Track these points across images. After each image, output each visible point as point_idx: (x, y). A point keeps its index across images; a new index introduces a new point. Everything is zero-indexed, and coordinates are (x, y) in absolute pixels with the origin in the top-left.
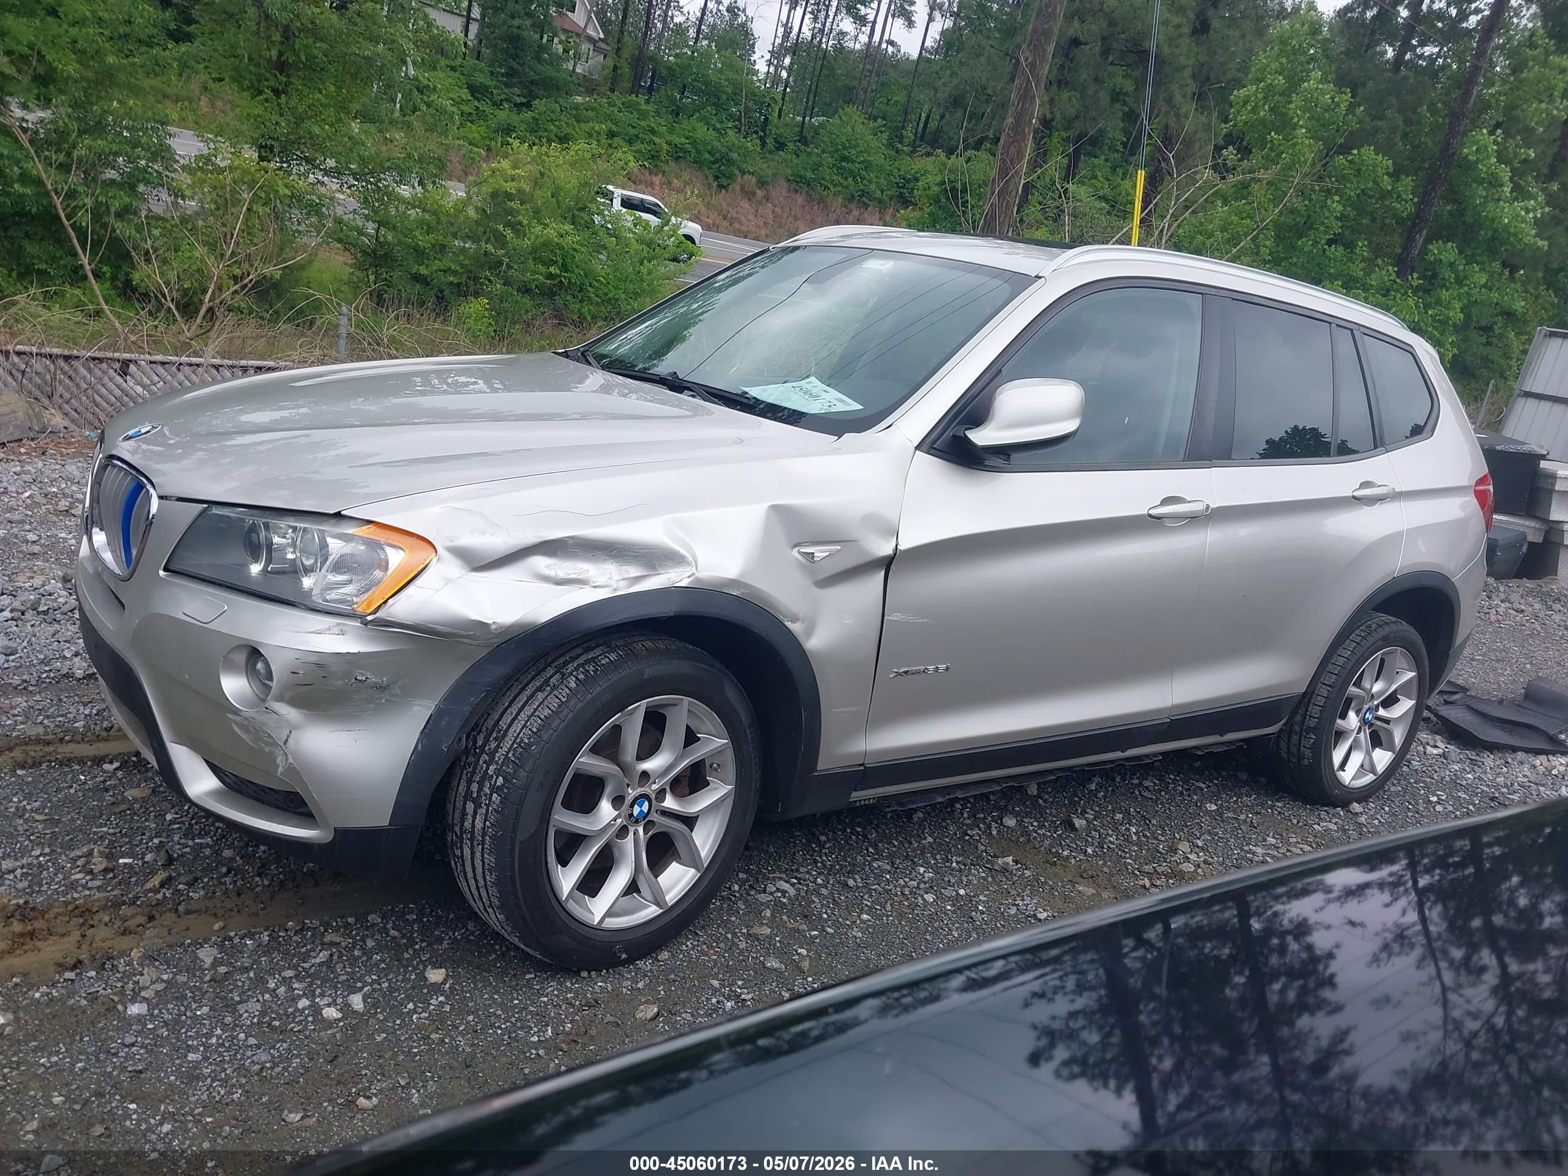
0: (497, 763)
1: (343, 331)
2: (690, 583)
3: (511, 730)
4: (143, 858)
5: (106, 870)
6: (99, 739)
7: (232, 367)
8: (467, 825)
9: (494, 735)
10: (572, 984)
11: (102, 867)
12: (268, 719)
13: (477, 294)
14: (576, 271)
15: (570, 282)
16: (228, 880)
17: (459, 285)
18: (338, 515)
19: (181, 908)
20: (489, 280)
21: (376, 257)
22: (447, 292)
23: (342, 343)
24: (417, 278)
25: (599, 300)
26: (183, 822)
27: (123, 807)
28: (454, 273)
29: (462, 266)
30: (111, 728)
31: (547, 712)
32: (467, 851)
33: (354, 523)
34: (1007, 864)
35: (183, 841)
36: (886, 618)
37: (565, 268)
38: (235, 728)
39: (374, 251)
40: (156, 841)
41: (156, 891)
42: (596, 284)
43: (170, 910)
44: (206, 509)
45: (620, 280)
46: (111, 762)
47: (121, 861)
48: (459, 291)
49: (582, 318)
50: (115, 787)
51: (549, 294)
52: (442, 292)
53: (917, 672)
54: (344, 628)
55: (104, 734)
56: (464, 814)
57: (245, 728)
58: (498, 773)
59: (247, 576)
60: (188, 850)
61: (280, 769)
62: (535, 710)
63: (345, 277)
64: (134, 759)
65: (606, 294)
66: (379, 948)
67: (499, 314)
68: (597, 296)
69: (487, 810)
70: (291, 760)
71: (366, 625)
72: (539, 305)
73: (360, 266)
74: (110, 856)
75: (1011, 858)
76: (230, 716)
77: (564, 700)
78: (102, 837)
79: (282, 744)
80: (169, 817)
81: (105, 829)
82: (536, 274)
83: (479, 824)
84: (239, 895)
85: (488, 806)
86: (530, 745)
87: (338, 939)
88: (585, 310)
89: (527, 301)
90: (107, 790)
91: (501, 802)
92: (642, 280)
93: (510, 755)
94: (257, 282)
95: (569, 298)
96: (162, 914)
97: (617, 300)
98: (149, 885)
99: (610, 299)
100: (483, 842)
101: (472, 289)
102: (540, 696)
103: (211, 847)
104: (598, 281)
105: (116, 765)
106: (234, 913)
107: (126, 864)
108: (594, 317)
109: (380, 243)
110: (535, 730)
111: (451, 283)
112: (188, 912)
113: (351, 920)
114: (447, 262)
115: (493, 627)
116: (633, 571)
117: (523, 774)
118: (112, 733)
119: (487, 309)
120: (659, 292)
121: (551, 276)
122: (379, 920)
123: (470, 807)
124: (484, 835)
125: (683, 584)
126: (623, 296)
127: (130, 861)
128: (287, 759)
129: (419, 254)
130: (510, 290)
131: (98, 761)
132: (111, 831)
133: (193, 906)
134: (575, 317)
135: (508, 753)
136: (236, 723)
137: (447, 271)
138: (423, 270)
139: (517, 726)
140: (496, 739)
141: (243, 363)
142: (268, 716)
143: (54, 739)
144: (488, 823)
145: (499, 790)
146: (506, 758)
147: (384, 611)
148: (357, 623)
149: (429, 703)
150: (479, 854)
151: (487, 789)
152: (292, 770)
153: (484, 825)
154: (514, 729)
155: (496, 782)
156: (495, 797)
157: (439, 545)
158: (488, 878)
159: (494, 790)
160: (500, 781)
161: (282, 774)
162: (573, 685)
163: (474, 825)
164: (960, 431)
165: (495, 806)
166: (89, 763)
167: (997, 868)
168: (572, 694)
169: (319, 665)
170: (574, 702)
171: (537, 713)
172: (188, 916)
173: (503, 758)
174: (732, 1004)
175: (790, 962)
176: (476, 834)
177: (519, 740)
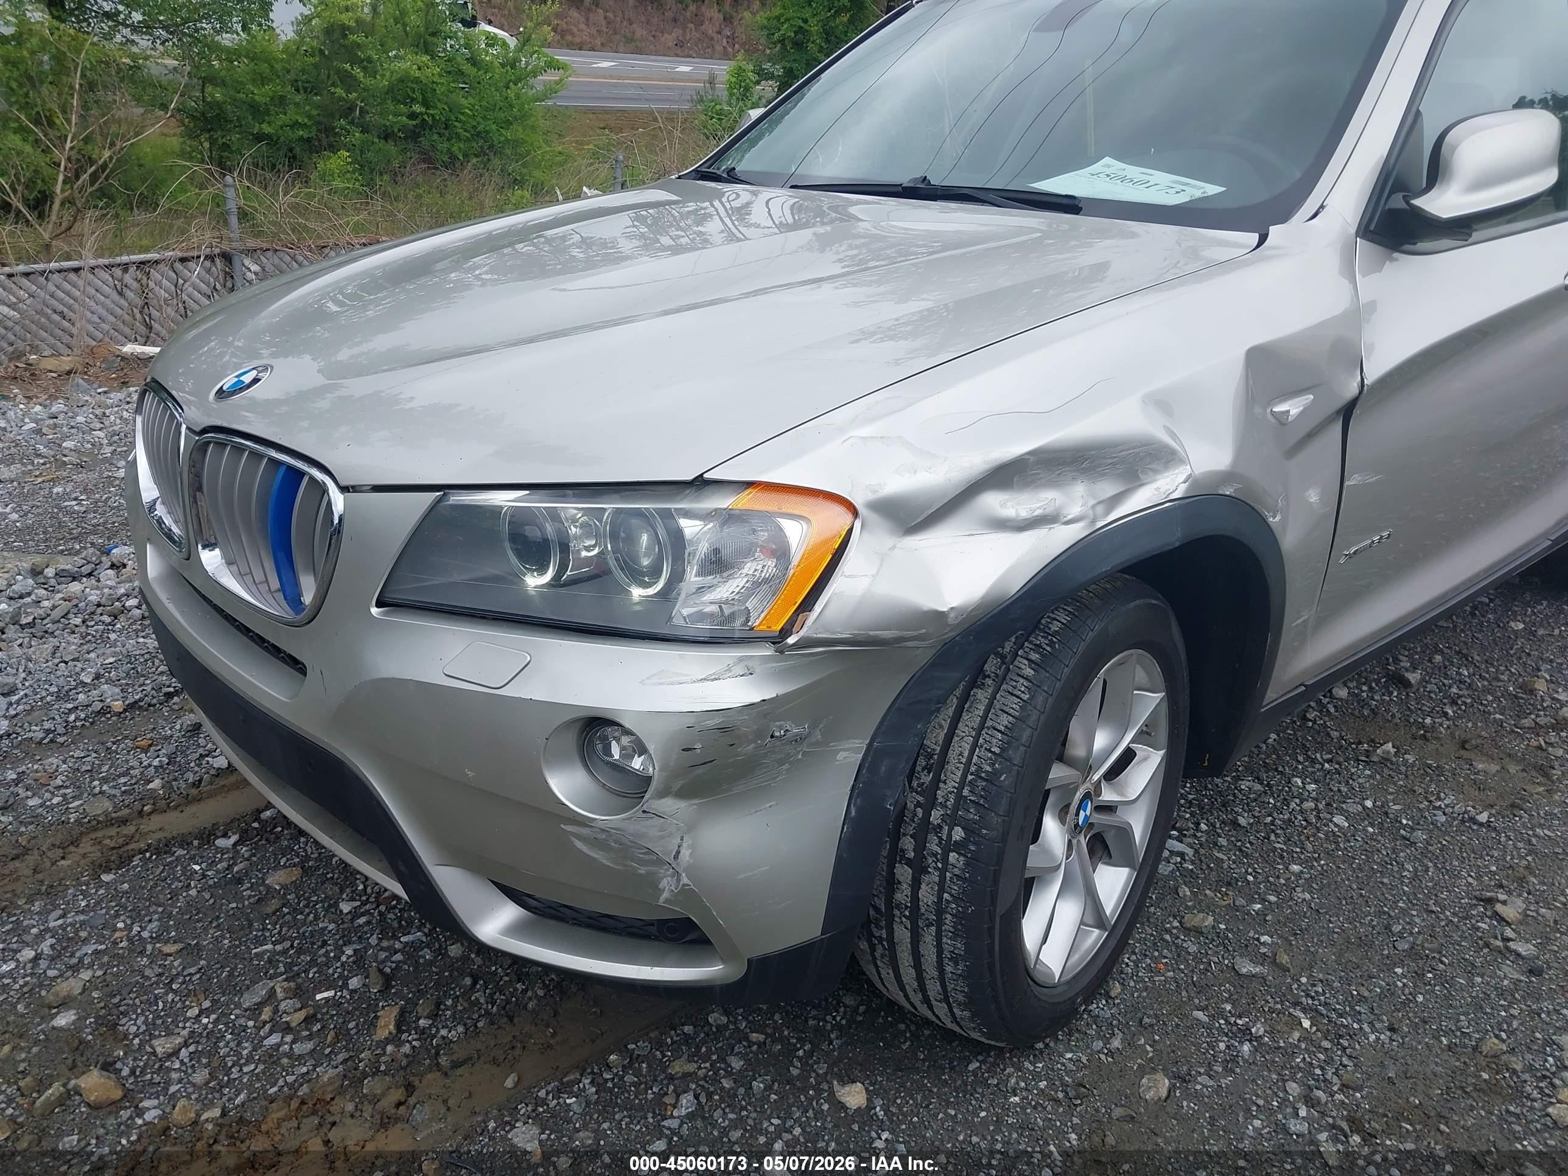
0: (944, 806)
1: (232, 206)
2: (1187, 490)
3: (952, 755)
4: (345, 985)
5: (308, 1020)
6: (189, 800)
7: (109, 267)
8: (903, 895)
9: (922, 762)
10: (1033, 1064)
11: (301, 1015)
12: (649, 829)
13: (333, 149)
14: (439, 105)
15: (434, 119)
16: (479, 996)
17: (309, 140)
18: (699, 482)
19: (443, 1060)
20: (346, 130)
21: (206, 118)
22: (298, 150)
23: (234, 220)
24: (259, 138)
25: (468, 135)
26: (367, 912)
27: (275, 904)
28: (303, 126)
29: (310, 117)
30: (200, 781)
31: (1005, 720)
32: (903, 934)
33: (727, 490)
34: (1389, 752)
35: (385, 944)
36: (1346, 483)
37: (426, 104)
38: (579, 844)
39: (203, 114)
40: (349, 951)
41: (394, 1039)
42: (462, 117)
43: (430, 1069)
44: (439, 500)
45: (487, 109)
46: (225, 835)
47: (318, 997)
48: (310, 148)
49: (453, 158)
50: (247, 873)
51: (413, 136)
52: (291, 150)
53: (1364, 549)
54: (750, 664)
55: (194, 792)
56: (892, 883)
57: (594, 843)
58: (952, 820)
59: (523, 596)
60: (398, 957)
61: (665, 895)
62: (984, 718)
63: (177, 149)
64: (256, 825)
65: (474, 127)
66: (753, 1067)
67: (365, 168)
68: (466, 130)
69: (942, 877)
70: (685, 880)
71: (782, 652)
72: (404, 151)
73: (191, 135)
74: (301, 993)
75: (1390, 745)
76: (569, 828)
77: (1026, 697)
78: (270, 961)
79: (670, 859)
80: (346, 907)
81: (269, 947)
82: (397, 118)
83: (927, 896)
84: (511, 1019)
85: (942, 872)
86: (996, 773)
87: (691, 1067)
88: (455, 149)
89: (391, 147)
90: (239, 881)
91: (967, 864)
92: (511, 106)
93: (965, 792)
94: (118, 160)
95: (435, 137)
96: (422, 1076)
97: (487, 132)
98: (382, 1034)
99: (479, 133)
100: (940, 923)
101: (325, 143)
102: (982, 696)
103: (428, 946)
104: (463, 114)
105: (234, 838)
106: (517, 1052)
107: (327, 1000)
108: (465, 155)
109: (208, 103)
110: (997, 750)
111: (301, 139)
112: (456, 1065)
113: (687, 1029)
114: (292, 115)
115: (952, 615)
116: (1108, 489)
117: (995, 820)
118: (204, 787)
119: (350, 163)
120: (532, 115)
121: (413, 116)
122: (725, 1019)
123: (904, 873)
124: (940, 912)
125: (1177, 495)
126: (494, 127)
127: (331, 993)
128: (678, 880)
129: (257, 111)
130: (370, 137)
131: (207, 836)
132: (279, 948)
133: (460, 1054)
134: (446, 158)
135: (960, 789)
136: (583, 838)
137: (295, 125)
138: (267, 129)
139: (962, 746)
140: (928, 769)
141: (125, 259)
142: (649, 822)
143: (130, 814)
144: (946, 895)
145: (959, 847)
146: (959, 797)
147: (811, 625)
148: (768, 651)
149: (861, 744)
150: (929, 937)
151: (933, 846)
152: (686, 894)
153: (940, 898)
154: (958, 750)
155: (950, 835)
156: (953, 857)
157: (858, 502)
158: (949, 969)
159: (949, 847)
160: (958, 833)
161: (667, 901)
162: (1029, 672)
163: (915, 898)
164: (1397, 202)
165: (956, 871)
166: (196, 843)
167: (1375, 759)
168: (1034, 685)
169: (722, 729)
170: (1040, 699)
171: (989, 723)
172: (459, 1071)
173: (952, 798)
174: (1246, 1047)
175: (1263, 959)
176: (923, 910)
177: (973, 769)
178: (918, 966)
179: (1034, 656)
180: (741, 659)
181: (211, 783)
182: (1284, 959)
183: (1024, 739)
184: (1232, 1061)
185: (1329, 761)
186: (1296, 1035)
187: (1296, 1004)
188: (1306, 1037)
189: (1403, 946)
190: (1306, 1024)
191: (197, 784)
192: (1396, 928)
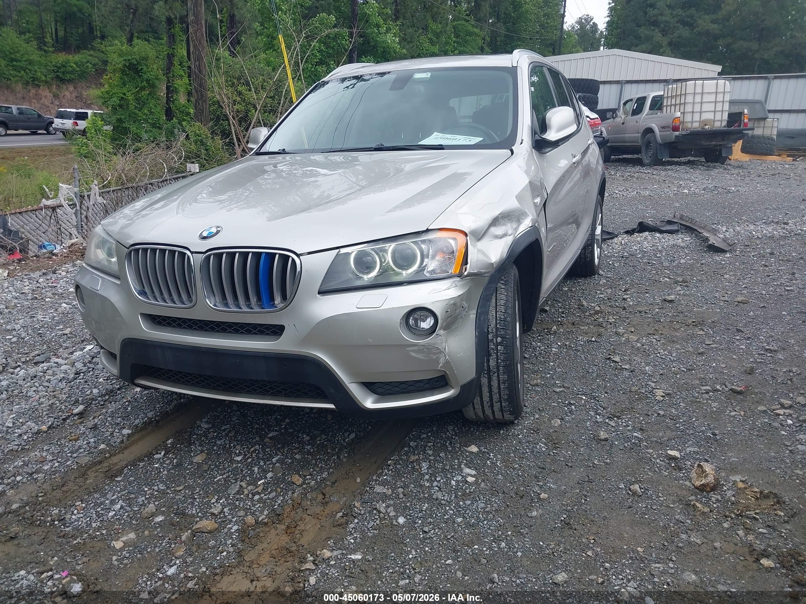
2: (532, 224)
4: (266, 477)
5: (264, 489)
11: (260, 488)
12: (438, 340)
18: (428, 231)
19: (328, 483)
26: (249, 457)
27: (205, 467)
30: (123, 440)
31: (502, 302)
32: (484, 380)
33: (436, 231)
34: (555, 329)
38: (412, 354)
40: (256, 469)
41: (304, 483)
43: (326, 487)
44: (339, 252)
46: (157, 453)
47: (259, 483)
50: (181, 461)
54: (456, 283)
57: (419, 351)
58: (496, 336)
61: (441, 365)
64: (169, 445)
70: (447, 358)
71: (462, 279)
74: (251, 484)
76: (409, 349)
77: (505, 294)
78: (225, 481)
79: (444, 351)
80: (238, 459)
81: (221, 476)
83: (493, 364)
84: (341, 466)
85: (497, 354)
86: (505, 318)
87: (417, 457)
90: (181, 465)
91: (504, 348)
93: (498, 326)
96: (324, 489)
98: (299, 483)
100: (498, 370)
103: (286, 458)
106: (351, 474)
107: (263, 483)
110: (503, 311)
112: (333, 483)
115: (494, 264)
117: (509, 332)
118: (126, 442)
124: (498, 367)
125: (530, 225)
131: (149, 455)
132: (224, 477)
133: (332, 479)
135: (496, 326)
136: (413, 351)
143: (102, 459)
144: (499, 361)
145: (500, 344)
146: (497, 328)
147: (469, 268)
148: (458, 279)
149: (474, 312)
150: (495, 378)
151: (492, 346)
152: (447, 363)
153: (497, 363)
154: (491, 315)
155: (497, 341)
156: (499, 347)
157: (467, 232)
158: (502, 387)
159: (497, 344)
160: (499, 339)
161: (441, 367)
162: (503, 287)
163: (489, 366)
164: (537, 138)
165: (501, 352)
166: (146, 459)
167: (552, 332)
168: (507, 290)
169: (454, 304)
170: (510, 293)
171: (498, 304)
172: (336, 484)
173: (494, 329)
174: (573, 407)
175: (560, 387)
176: (491, 369)
177: (498, 319)
178: (490, 391)
179: (502, 282)
180: (454, 282)
181: (128, 440)
182: (566, 385)
183: (510, 306)
184: (571, 412)
185: (539, 336)
186: (583, 401)
187: (578, 394)
188: (585, 400)
189: (595, 375)
190: (584, 398)
191: (122, 442)
192: (591, 371)
